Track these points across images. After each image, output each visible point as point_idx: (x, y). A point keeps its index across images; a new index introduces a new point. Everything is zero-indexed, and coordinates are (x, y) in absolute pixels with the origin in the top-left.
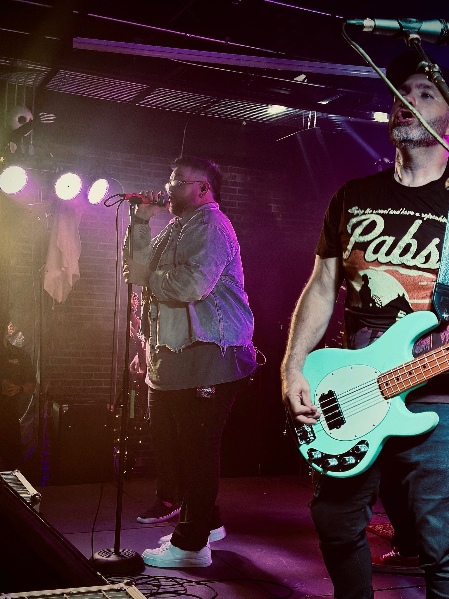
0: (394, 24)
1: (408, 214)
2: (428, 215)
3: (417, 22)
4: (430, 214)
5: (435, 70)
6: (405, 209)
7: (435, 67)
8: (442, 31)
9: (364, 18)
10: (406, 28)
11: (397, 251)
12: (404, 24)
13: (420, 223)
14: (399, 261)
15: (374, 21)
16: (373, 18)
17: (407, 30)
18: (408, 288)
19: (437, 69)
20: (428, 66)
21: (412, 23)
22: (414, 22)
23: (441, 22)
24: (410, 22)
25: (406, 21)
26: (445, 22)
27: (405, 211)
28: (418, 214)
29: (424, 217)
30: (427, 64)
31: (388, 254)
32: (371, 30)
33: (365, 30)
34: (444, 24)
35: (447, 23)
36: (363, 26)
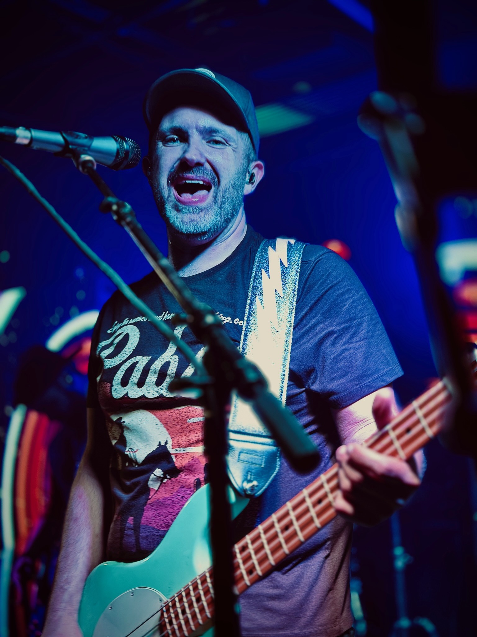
0: (57, 137)
3: (86, 138)
5: (126, 211)
7: (125, 207)
8: (118, 151)
9: (16, 126)
10: (72, 144)
11: (152, 378)
12: (69, 139)
14: (155, 393)
15: (30, 131)
16: (28, 127)
17: (74, 147)
18: (173, 430)
19: (127, 209)
20: (117, 204)
21: (80, 138)
23: (116, 141)
24: (77, 137)
25: (71, 135)
26: (121, 140)
30: (114, 200)
31: (141, 383)
32: (27, 142)
33: (18, 141)
34: (120, 142)
35: (123, 142)
36: (15, 137)
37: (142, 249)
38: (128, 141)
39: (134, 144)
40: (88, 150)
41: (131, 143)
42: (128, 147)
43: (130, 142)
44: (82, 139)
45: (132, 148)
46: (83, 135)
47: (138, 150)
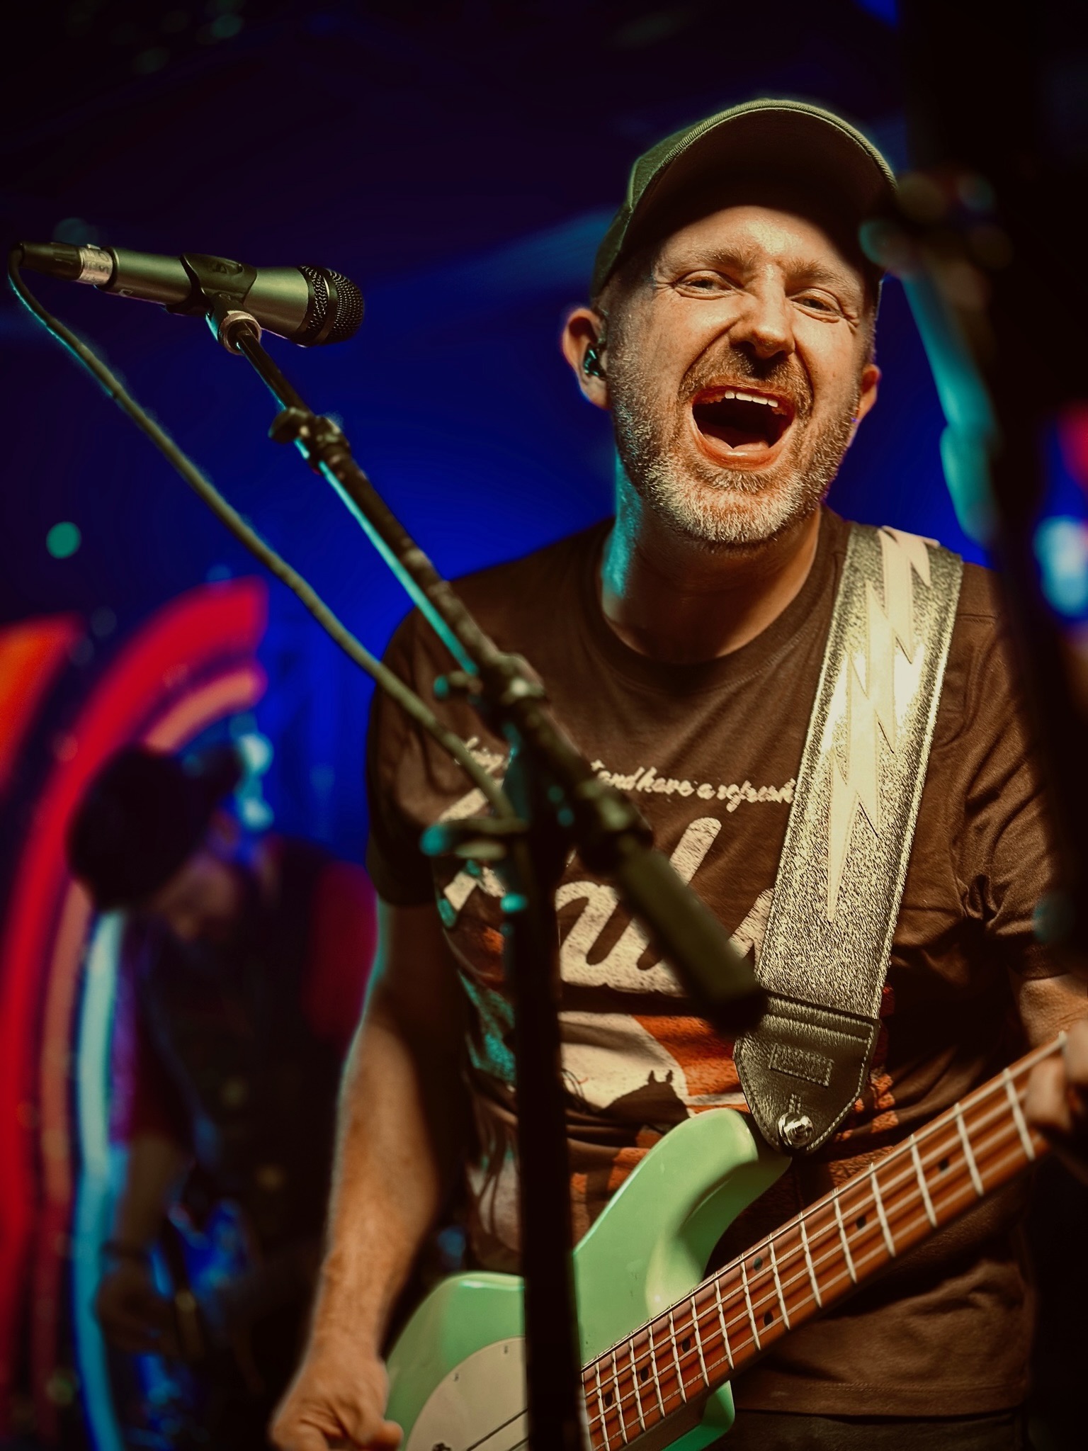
0: (175, 270)
1: (669, 791)
2: (740, 787)
3: (238, 270)
4: (747, 784)
5: (331, 438)
6: (653, 771)
7: (328, 429)
8: (311, 299)
9: (80, 244)
10: (209, 284)
12: (200, 272)
13: (715, 833)
15: (112, 255)
16: (106, 246)
17: (214, 292)
19: (333, 435)
20: (310, 423)
21: (225, 272)
22: (233, 272)
23: (308, 278)
24: (219, 267)
25: (205, 264)
26: (317, 276)
27: (655, 777)
28: (705, 792)
29: (727, 800)
30: (304, 415)
32: (105, 278)
33: (86, 276)
34: (316, 281)
35: (322, 280)
36: (78, 267)
37: (367, 527)
38: (335, 279)
39: (347, 285)
40: (244, 299)
41: (342, 283)
42: (335, 294)
43: (340, 280)
44: (229, 272)
45: (343, 294)
46: (233, 264)
47: (357, 300)
